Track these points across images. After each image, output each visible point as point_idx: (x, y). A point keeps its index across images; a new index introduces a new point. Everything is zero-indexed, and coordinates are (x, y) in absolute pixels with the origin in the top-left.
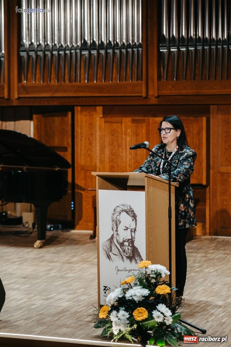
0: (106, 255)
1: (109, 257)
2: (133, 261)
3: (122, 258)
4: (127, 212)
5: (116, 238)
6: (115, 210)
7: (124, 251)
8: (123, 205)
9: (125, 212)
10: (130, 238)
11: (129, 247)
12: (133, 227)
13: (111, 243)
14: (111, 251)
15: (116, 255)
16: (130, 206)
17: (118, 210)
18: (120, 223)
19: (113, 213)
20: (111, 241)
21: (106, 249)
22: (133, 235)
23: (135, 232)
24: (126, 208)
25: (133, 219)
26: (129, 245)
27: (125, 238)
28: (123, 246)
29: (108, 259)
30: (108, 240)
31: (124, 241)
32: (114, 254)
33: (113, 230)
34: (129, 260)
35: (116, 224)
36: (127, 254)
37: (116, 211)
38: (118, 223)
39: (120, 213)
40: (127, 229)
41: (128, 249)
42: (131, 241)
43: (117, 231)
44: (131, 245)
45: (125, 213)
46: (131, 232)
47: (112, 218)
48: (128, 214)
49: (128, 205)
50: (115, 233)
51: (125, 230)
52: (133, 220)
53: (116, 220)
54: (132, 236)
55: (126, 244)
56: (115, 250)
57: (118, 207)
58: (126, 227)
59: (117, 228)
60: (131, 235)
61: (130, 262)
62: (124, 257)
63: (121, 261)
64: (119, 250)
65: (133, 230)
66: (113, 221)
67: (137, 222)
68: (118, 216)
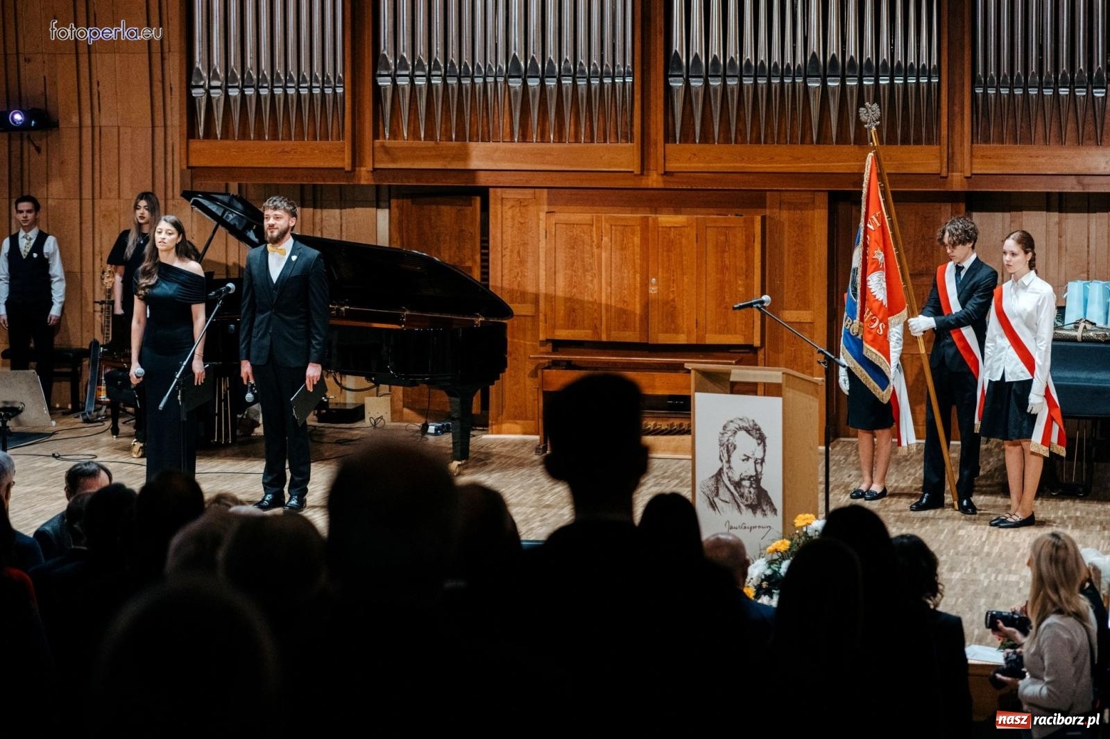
0: (708, 501)
1: (713, 505)
2: (759, 513)
3: (739, 506)
4: (748, 431)
5: (727, 473)
6: (725, 427)
7: (742, 496)
8: (741, 420)
9: (745, 431)
10: (754, 474)
11: (752, 490)
12: (759, 455)
13: (717, 482)
14: (717, 495)
15: (726, 502)
16: (753, 421)
17: (732, 427)
18: (735, 448)
19: (722, 431)
20: (717, 478)
21: (708, 492)
22: (759, 467)
23: (762, 464)
24: (747, 425)
25: (759, 442)
26: (751, 486)
27: (744, 475)
28: (740, 487)
29: (711, 509)
30: (712, 477)
31: (742, 479)
32: (722, 500)
33: (722, 461)
34: (750, 510)
35: (728, 451)
36: (747, 500)
37: (728, 429)
38: (731, 448)
39: (735, 433)
40: (748, 458)
41: (750, 492)
42: (756, 479)
43: (729, 461)
44: (754, 486)
45: (743, 433)
46: (756, 463)
47: (720, 441)
48: (749, 434)
49: (751, 419)
50: (726, 465)
51: (743, 460)
52: (759, 444)
53: (726, 443)
54: (756, 471)
55: (746, 483)
56: (724, 495)
57: (732, 421)
58: (745, 456)
59: (729, 456)
60: (756, 468)
61: (752, 514)
62: (742, 505)
63: (736, 512)
64: (732, 493)
65: (759, 461)
66: (721, 445)
67: (767, 448)
68: (731, 438)
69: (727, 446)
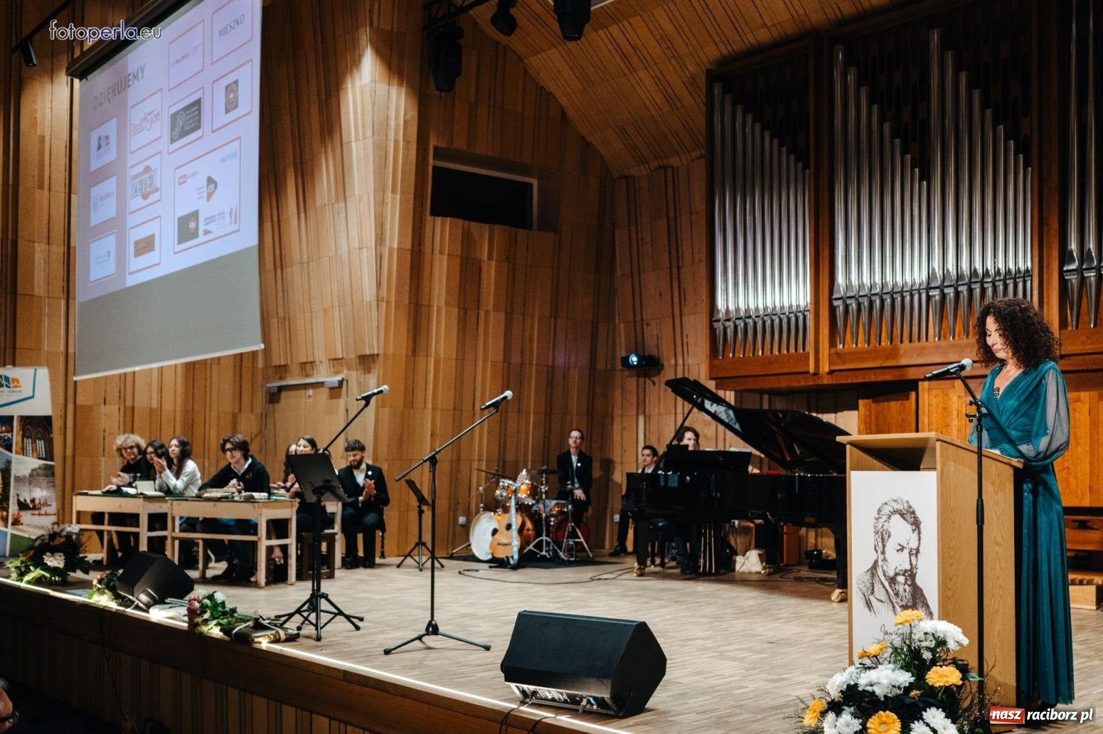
0: (864, 600)
1: (869, 605)
3: (894, 607)
4: (902, 515)
5: (882, 567)
6: (879, 511)
7: (897, 594)
8: (895, 501)
9: (900, 514)
10: (908, 567)
11: (907, 587)
12: (914, 545)
13: (873, 577)
14: (872, 593)
15: (882, 601)
16: (908, 502)
17: (887, 510)
18: (889, 536)
19: (877, 516)
20: (872, 573)
21: (864, 589)
22: (914, 562)
23: (917, 556)
24: (899, 507)
25: (914, 528)
26: (906, 583)
27: (899, 568)
28: (894, 584)
29: (867, 609)
30: (868, 571)
31: (897, 574)
32: (878, 600)
33: (877, 551)
35: (883, 540)
36: (902, 600)
37: (882, 513)
38: (886, 536)
39: (889, 517)
40: (902, 549)
41: (905, 590)
42: (911, 574)
43: (883, 552)
44: (909, 583)
45: (898, 517)
46: (910, 555)
47: (875, 527)
48: (904, 519)
49: (905, 500)
50: (881, 557)
51: (898, 551)
52: (914, 531)
53: (881, 530)
54: (911, 564)
55: (901, 579)
56: (880, 593)
57: (886, 504)
58: (900, 545)
59: (884, 546)
60: (910, 561)
62: (897, 606)
63: (891, 613)
64: (887, 591)
65: (914, 552)
66: (876, 533)
67: (921, 535)
68: (886, 524)
69: (882, 533)
